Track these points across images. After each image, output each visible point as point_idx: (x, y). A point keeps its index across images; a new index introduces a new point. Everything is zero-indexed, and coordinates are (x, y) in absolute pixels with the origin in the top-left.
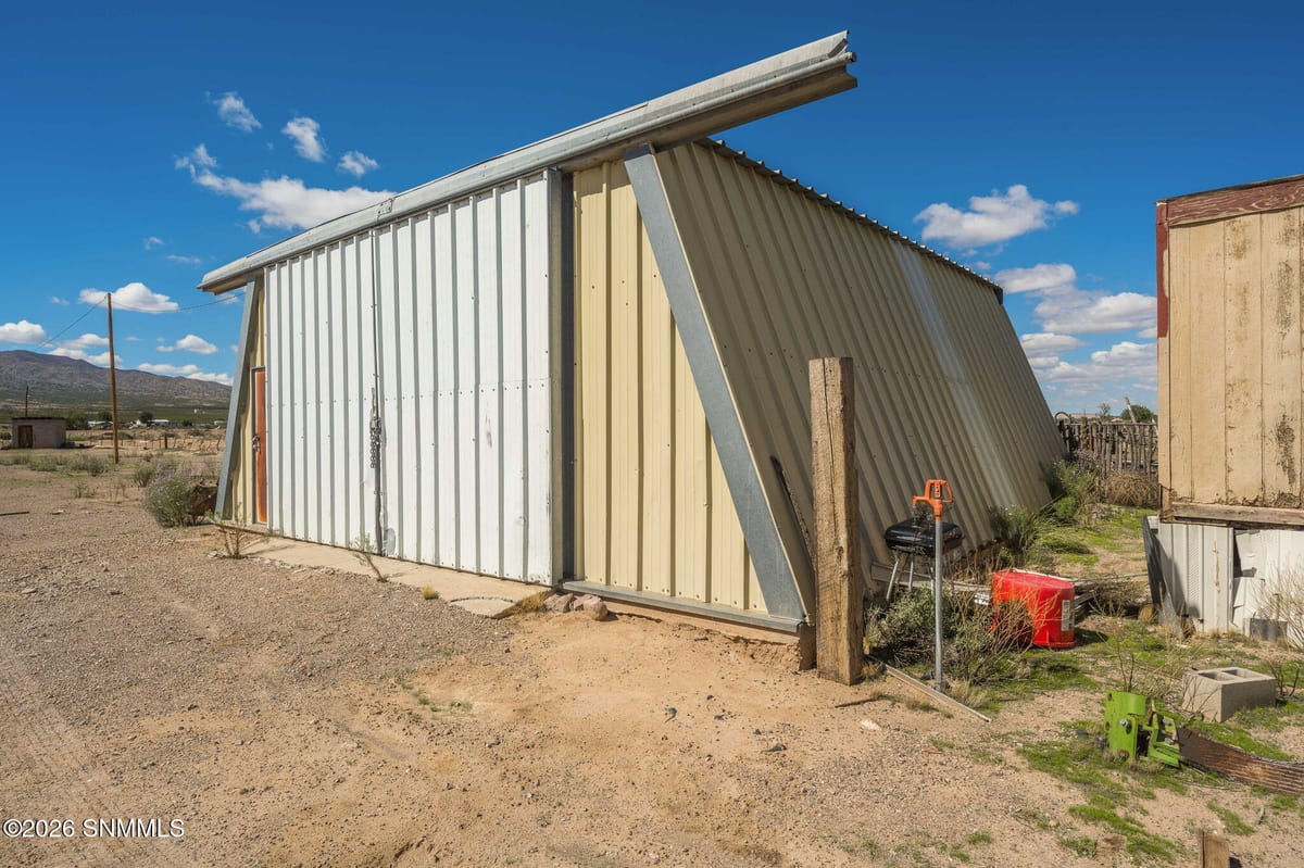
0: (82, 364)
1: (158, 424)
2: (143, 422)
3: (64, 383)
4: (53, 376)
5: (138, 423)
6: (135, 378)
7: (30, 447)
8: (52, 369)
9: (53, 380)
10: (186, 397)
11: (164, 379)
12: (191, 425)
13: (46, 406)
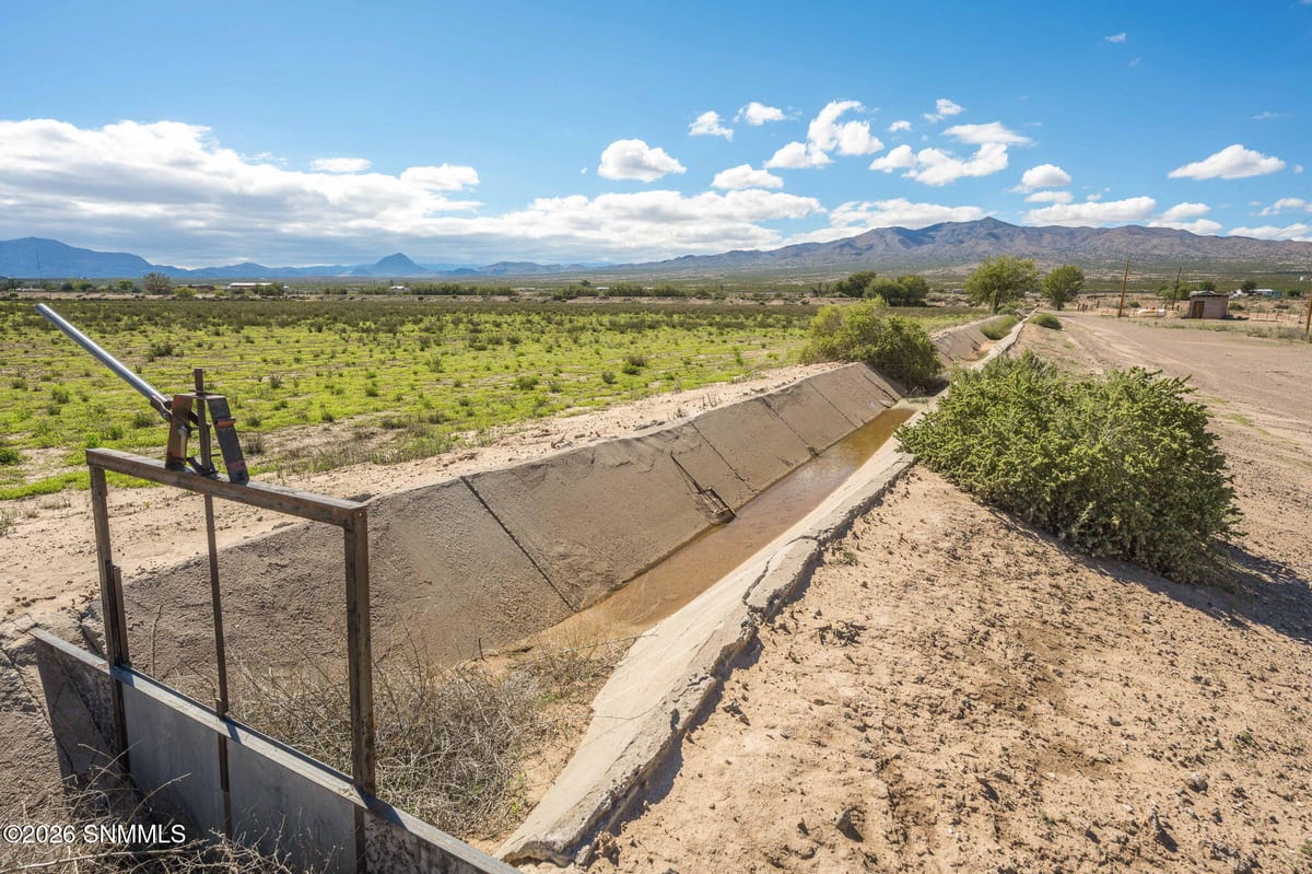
0: (1184, 234)
1: (1260, 294)
2: (1243, 292)
3: (1162, 253)
4: (1155, 247)
5: (1239, 292)
6: (1235, 244)
7: (1200, 317)
8: (1155, 241)
9: (1157, 252)
10: (1291, 263)
11: (1268, 243)
12: (1298, 295)
13: (1147, 276)
